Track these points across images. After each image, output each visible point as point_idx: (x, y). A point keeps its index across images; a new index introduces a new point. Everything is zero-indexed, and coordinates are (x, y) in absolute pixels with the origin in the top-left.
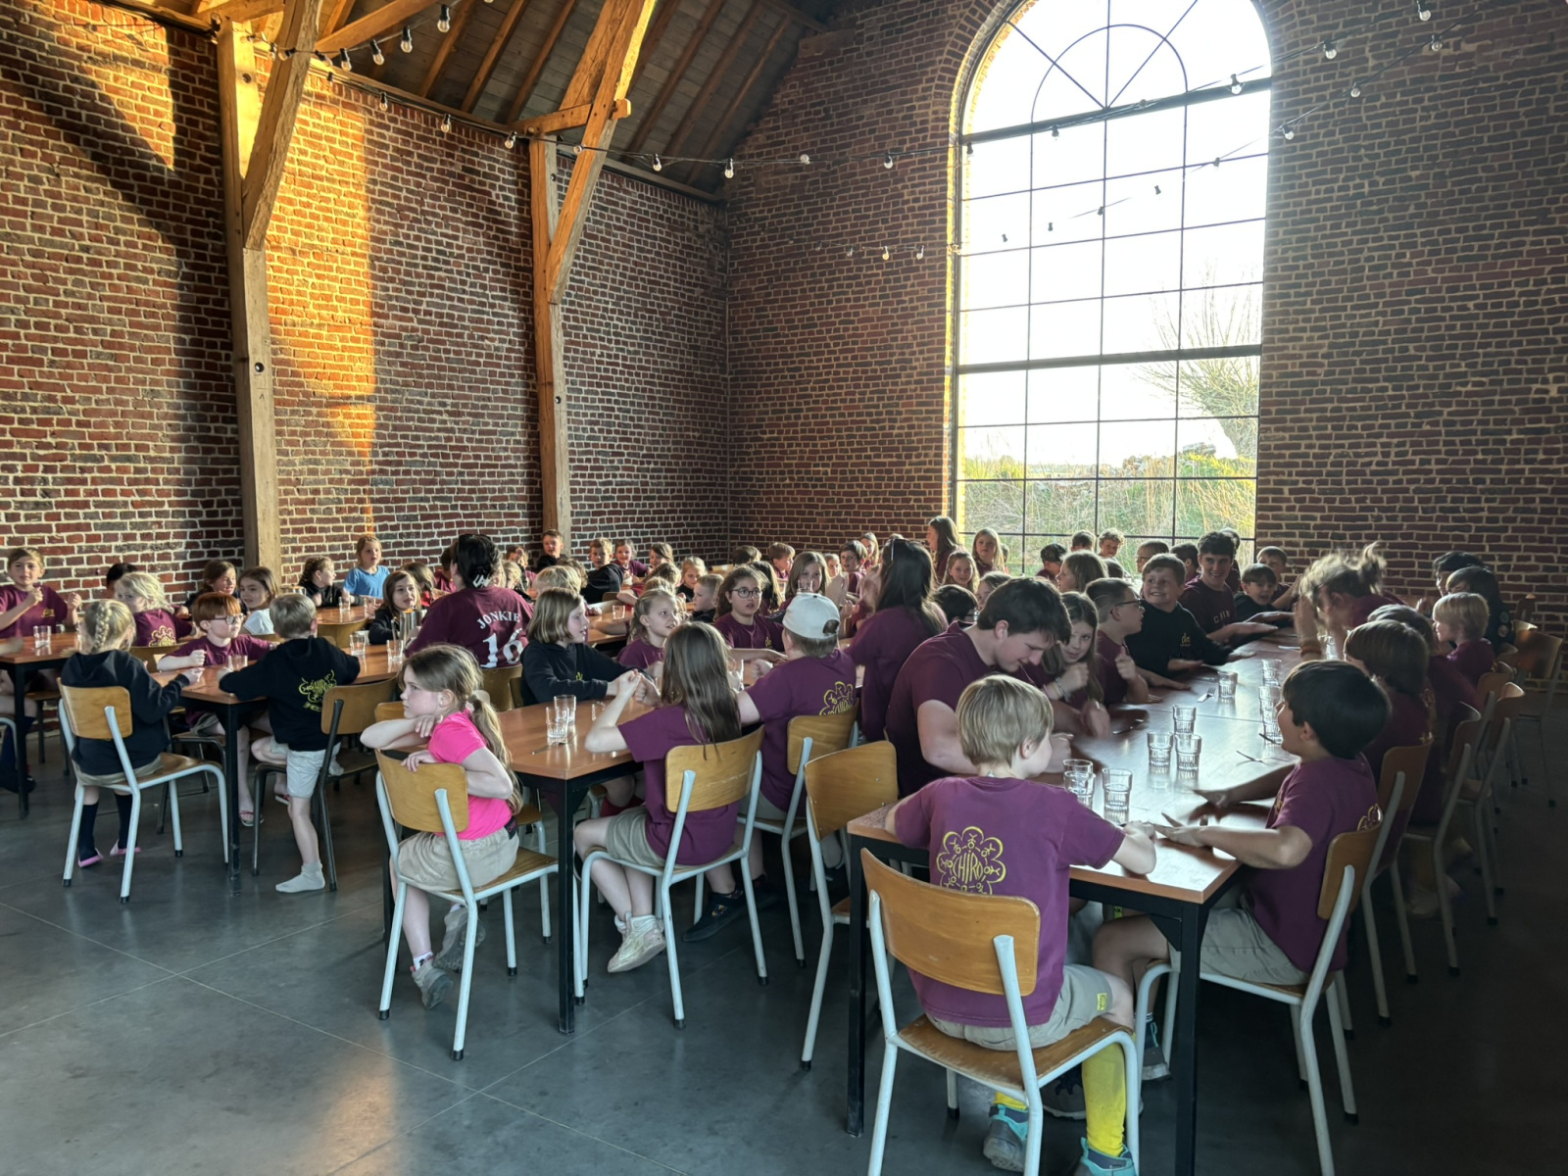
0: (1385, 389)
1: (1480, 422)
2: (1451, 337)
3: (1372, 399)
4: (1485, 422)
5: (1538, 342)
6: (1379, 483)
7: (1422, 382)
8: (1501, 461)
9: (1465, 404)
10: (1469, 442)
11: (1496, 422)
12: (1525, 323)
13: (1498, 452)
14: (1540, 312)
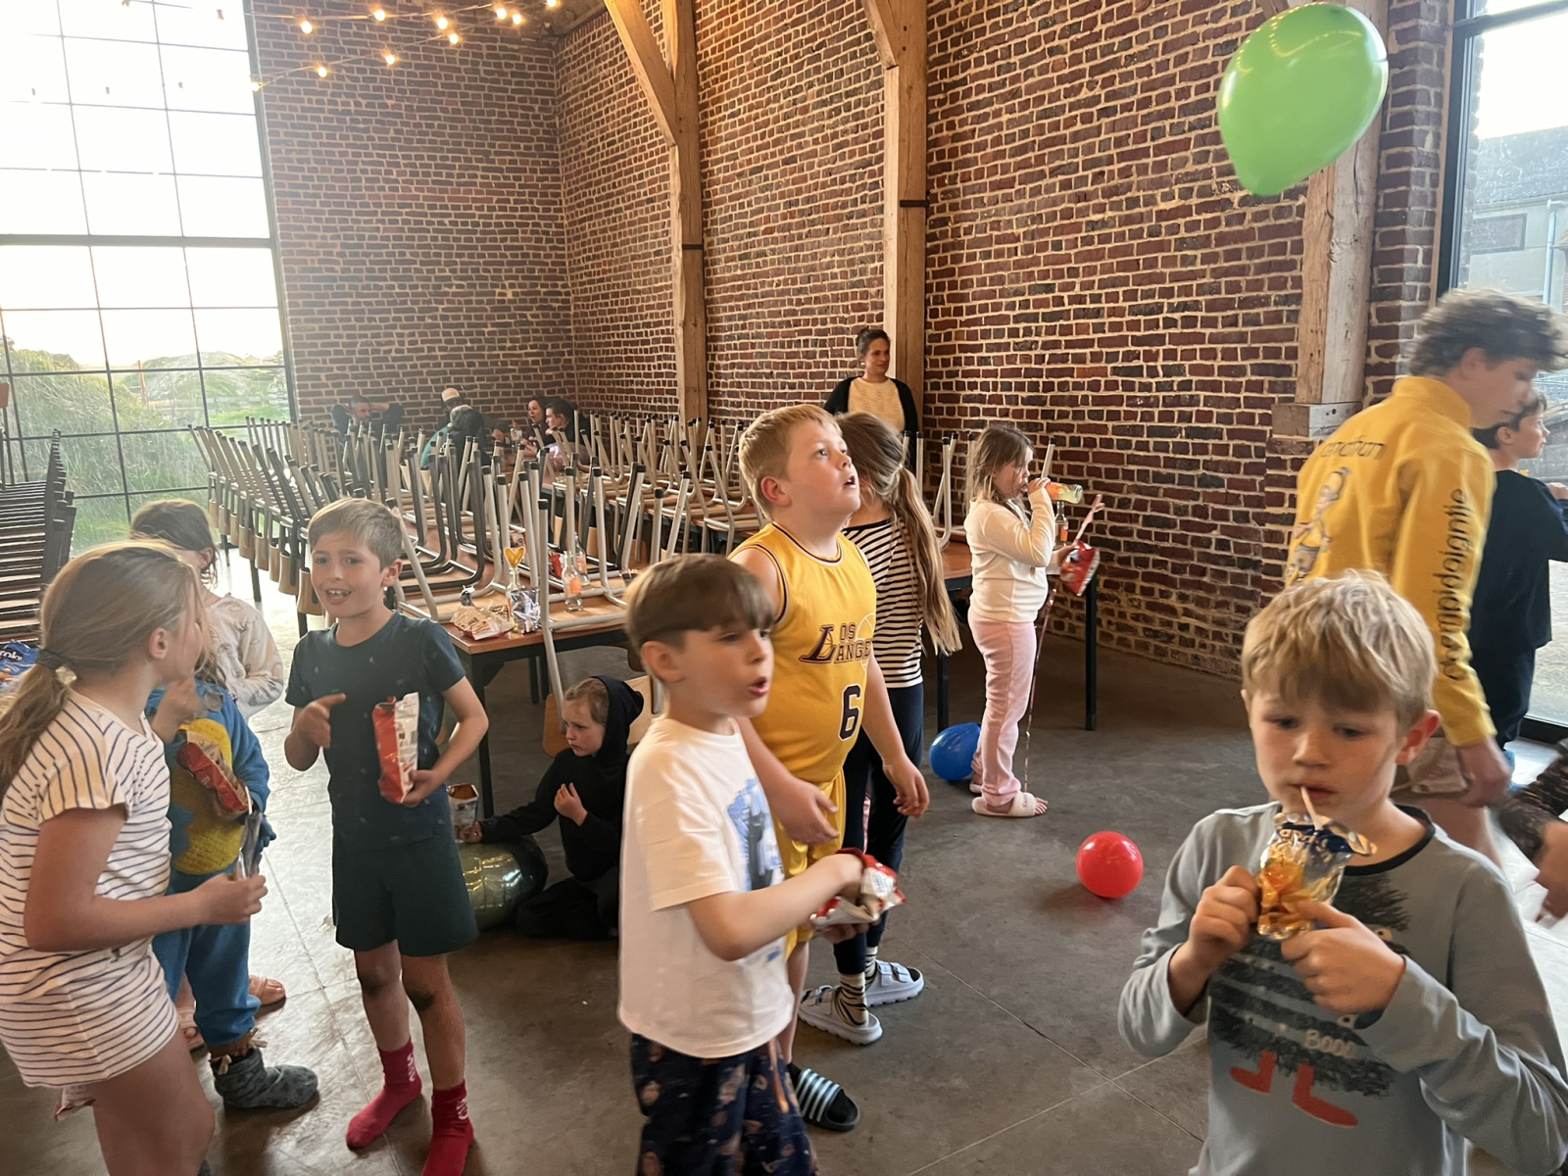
0: (393, 287)
1: (466, 317)
2: (436, 247)
3: (384, 295)
4: (469, 318)
5: (495, 256)
6: (400, 367)
7: (420, 283)
8: (482, 348)
9: (452, 302)
10: (459, 333)
11: (476, 317)
12: (485, 240)
13: (480, 341)
14: (493, 232)
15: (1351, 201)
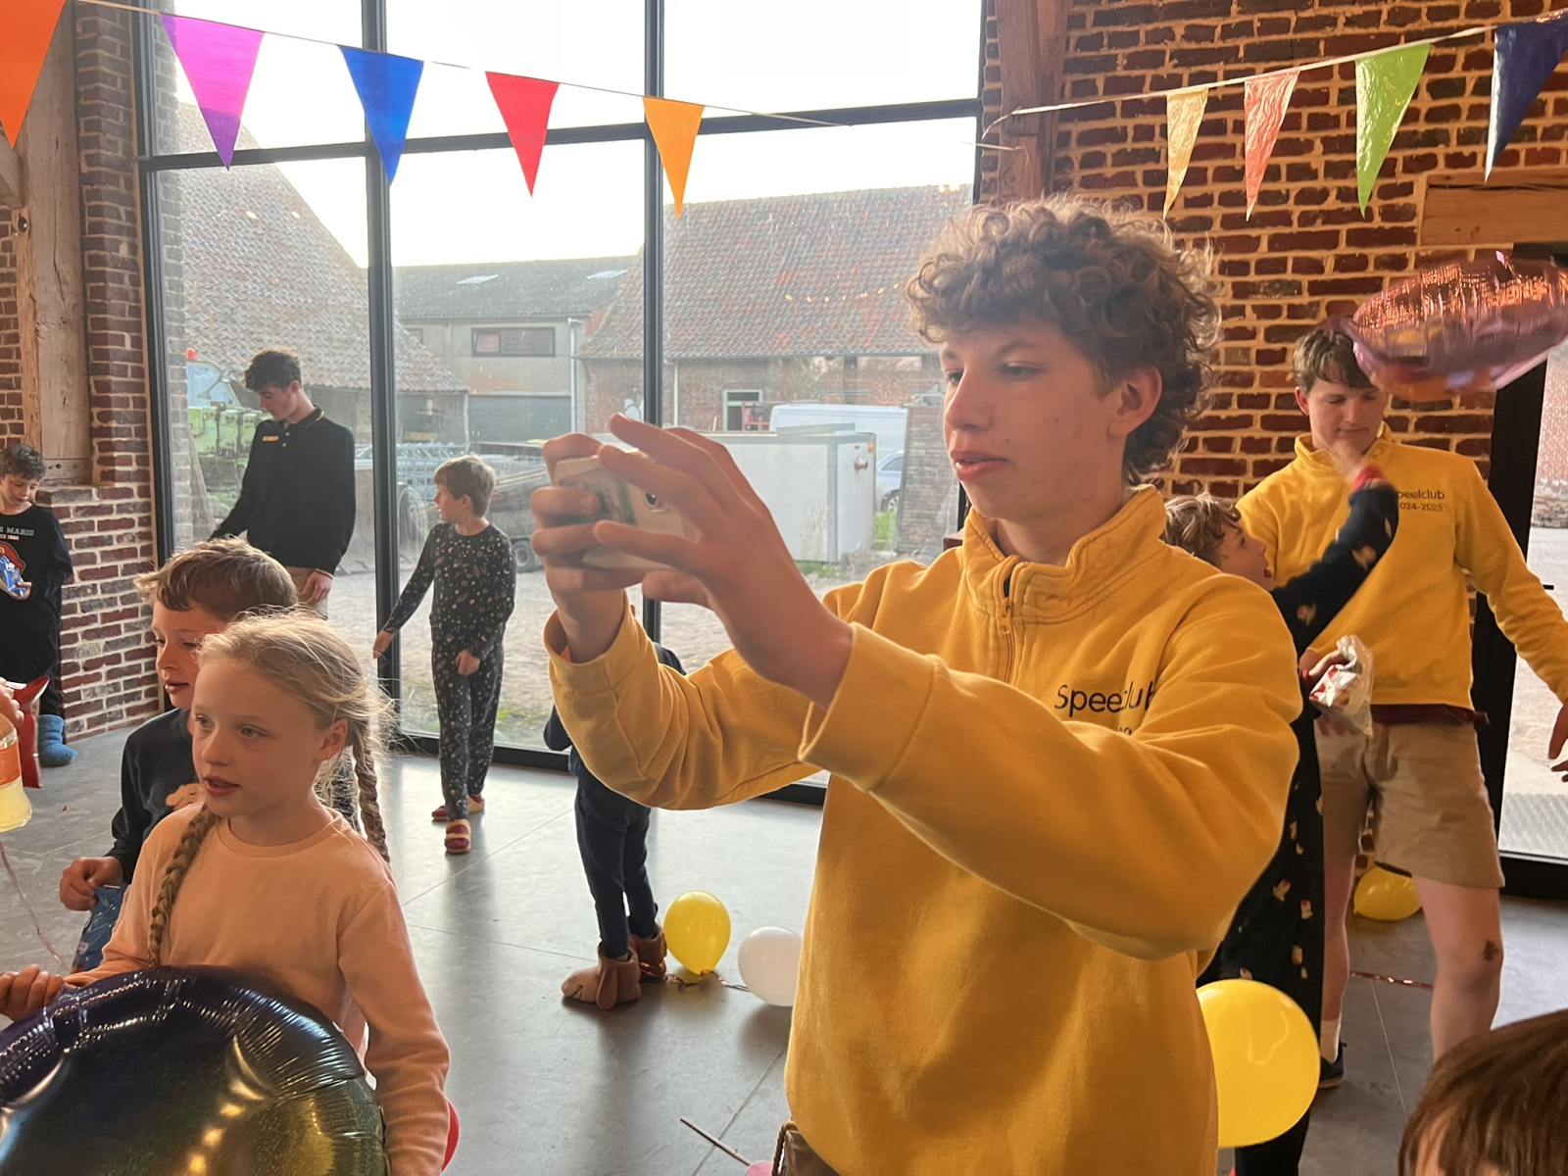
15: (54, 288)
